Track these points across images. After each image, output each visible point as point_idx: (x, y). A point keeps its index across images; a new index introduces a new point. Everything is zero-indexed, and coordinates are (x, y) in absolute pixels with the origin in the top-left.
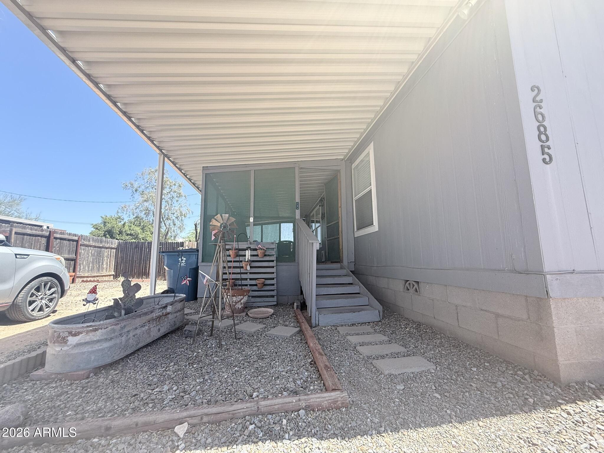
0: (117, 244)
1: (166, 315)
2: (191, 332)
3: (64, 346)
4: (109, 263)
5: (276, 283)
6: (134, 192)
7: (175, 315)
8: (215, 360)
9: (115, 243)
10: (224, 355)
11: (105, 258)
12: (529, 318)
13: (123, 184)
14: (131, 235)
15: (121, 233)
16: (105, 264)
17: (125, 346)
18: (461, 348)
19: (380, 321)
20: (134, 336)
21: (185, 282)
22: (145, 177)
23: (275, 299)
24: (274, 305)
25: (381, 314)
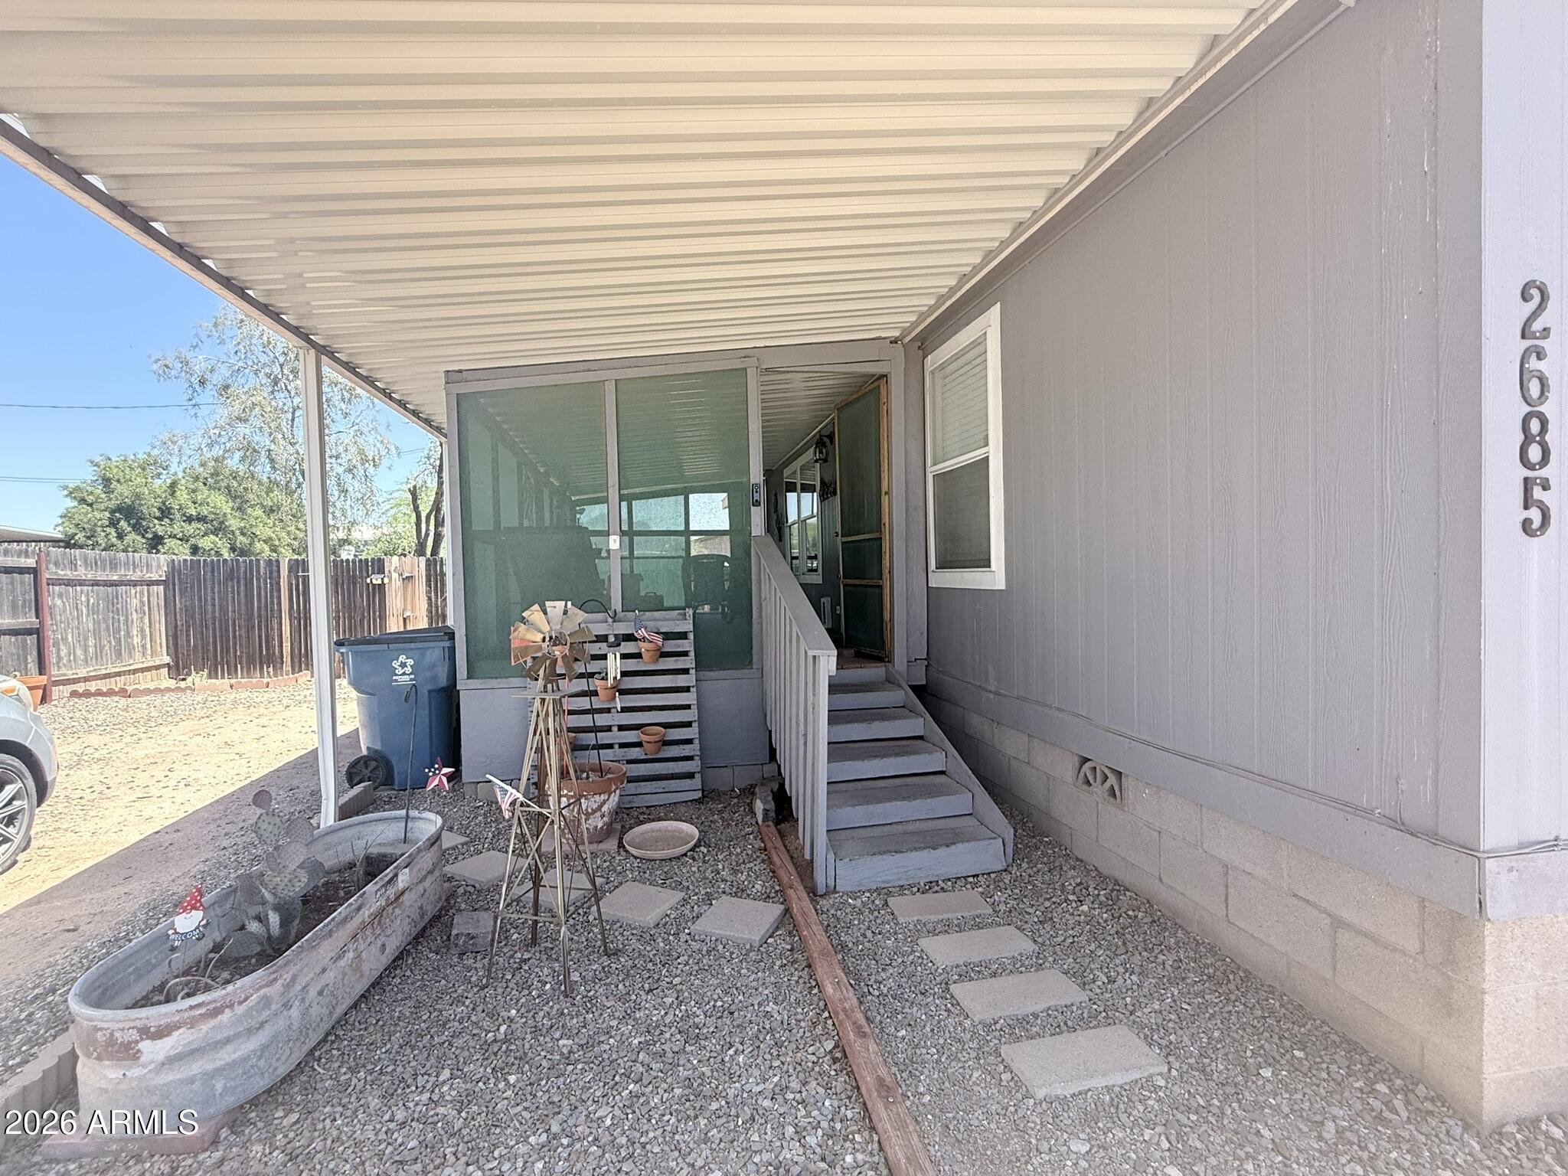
0: (165, 569)
1: (397, 898)
2: (473, 938)
3: (130, 1068)
4: (147, 630)
5: (697, 736)
6: (197, 387)
7: (421, 888)
8: (565, 1051)
9: (159, 567)
10: (584, 1027)
11: (135, 616)
12: (1422, 952)
13: (156, 362)
14: (201, 519)
15: (165, 513)
16: (135, 633)
17: (301, 1032)
18: (1232, 986)
19: (1005, 870)
20: (320, 993)
21: (436, 782)
22: (229, 334)
23: (697, 782)
24: (696, 800)
25: (1010, 850)
